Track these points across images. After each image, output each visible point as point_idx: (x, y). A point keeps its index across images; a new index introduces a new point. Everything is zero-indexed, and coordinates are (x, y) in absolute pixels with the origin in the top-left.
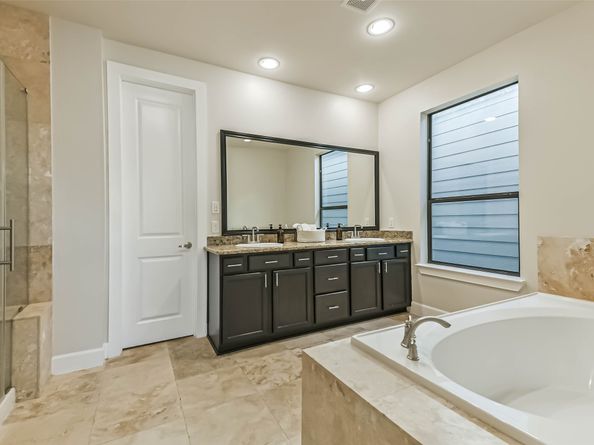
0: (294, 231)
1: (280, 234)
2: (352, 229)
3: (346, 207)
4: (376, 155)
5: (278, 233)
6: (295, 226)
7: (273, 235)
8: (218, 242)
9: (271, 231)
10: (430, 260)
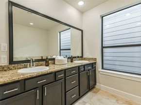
0: (54, 59)
1: (47, 61)
2: (76, 57)
3: (70, 49)
4: (82, 31)
5: (46, 61)
6: (54, 57)
7: (43, 62)
8: (5, 69)
9: (42, 60)
10: (103, 68)
